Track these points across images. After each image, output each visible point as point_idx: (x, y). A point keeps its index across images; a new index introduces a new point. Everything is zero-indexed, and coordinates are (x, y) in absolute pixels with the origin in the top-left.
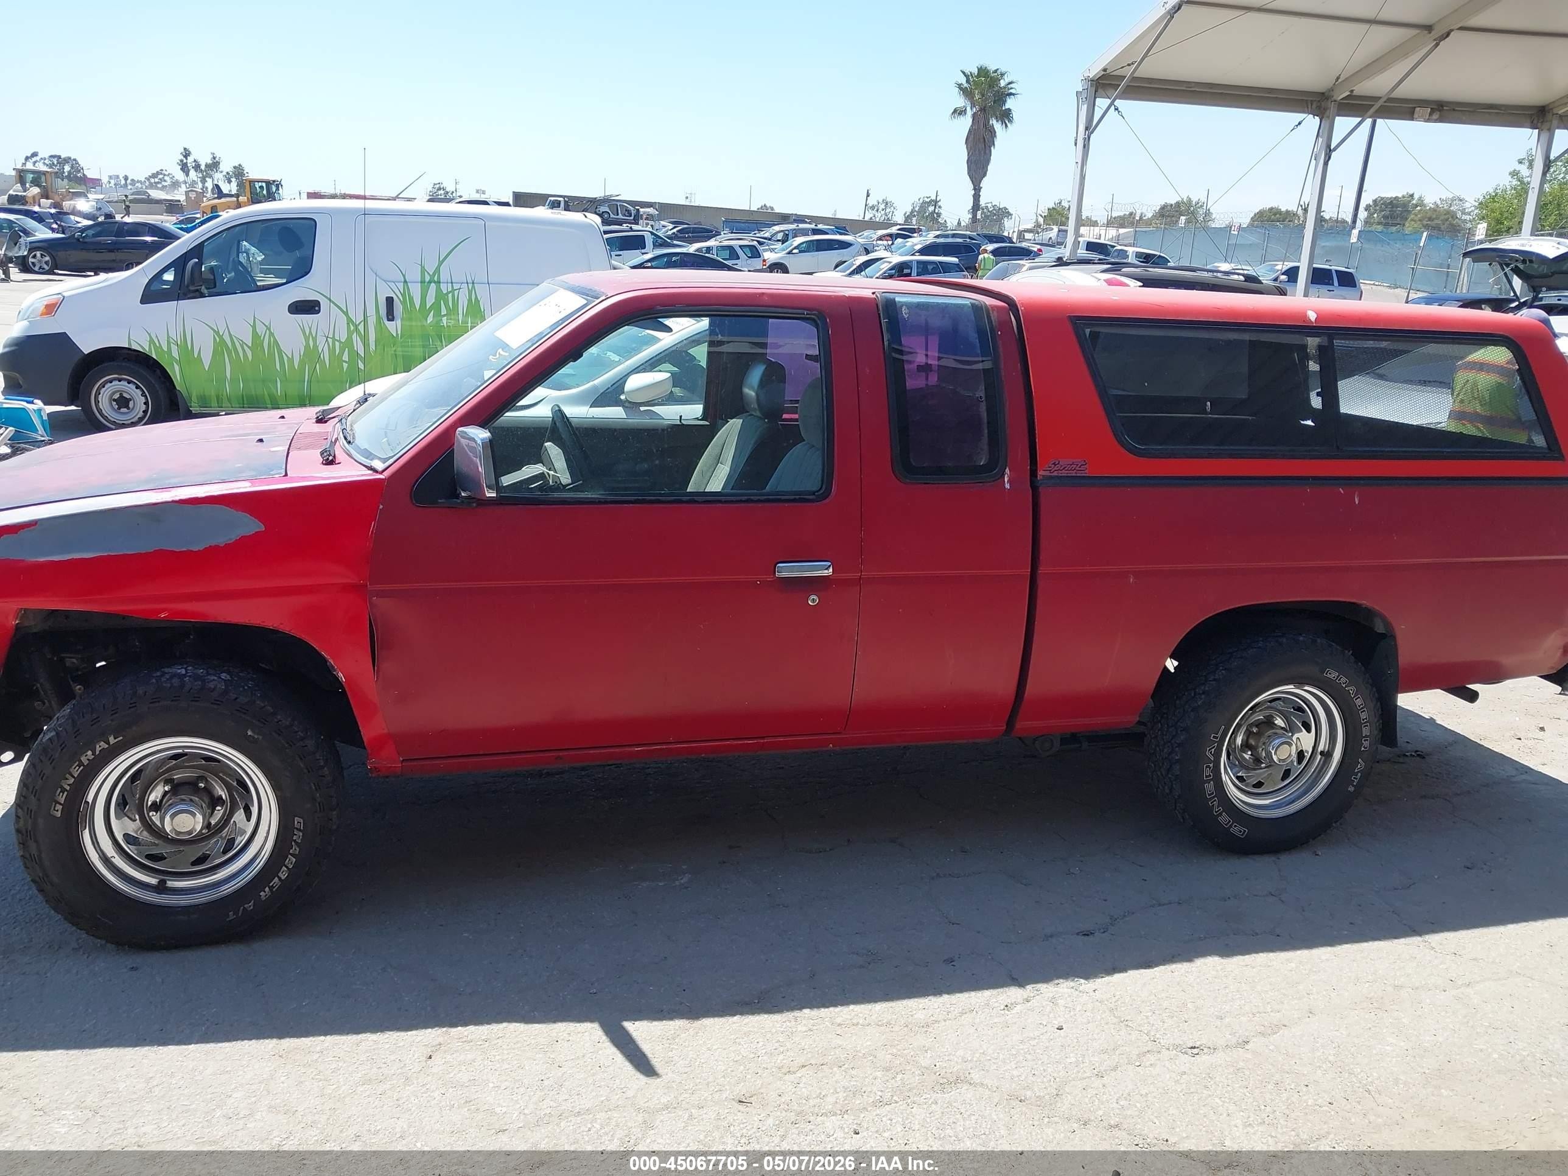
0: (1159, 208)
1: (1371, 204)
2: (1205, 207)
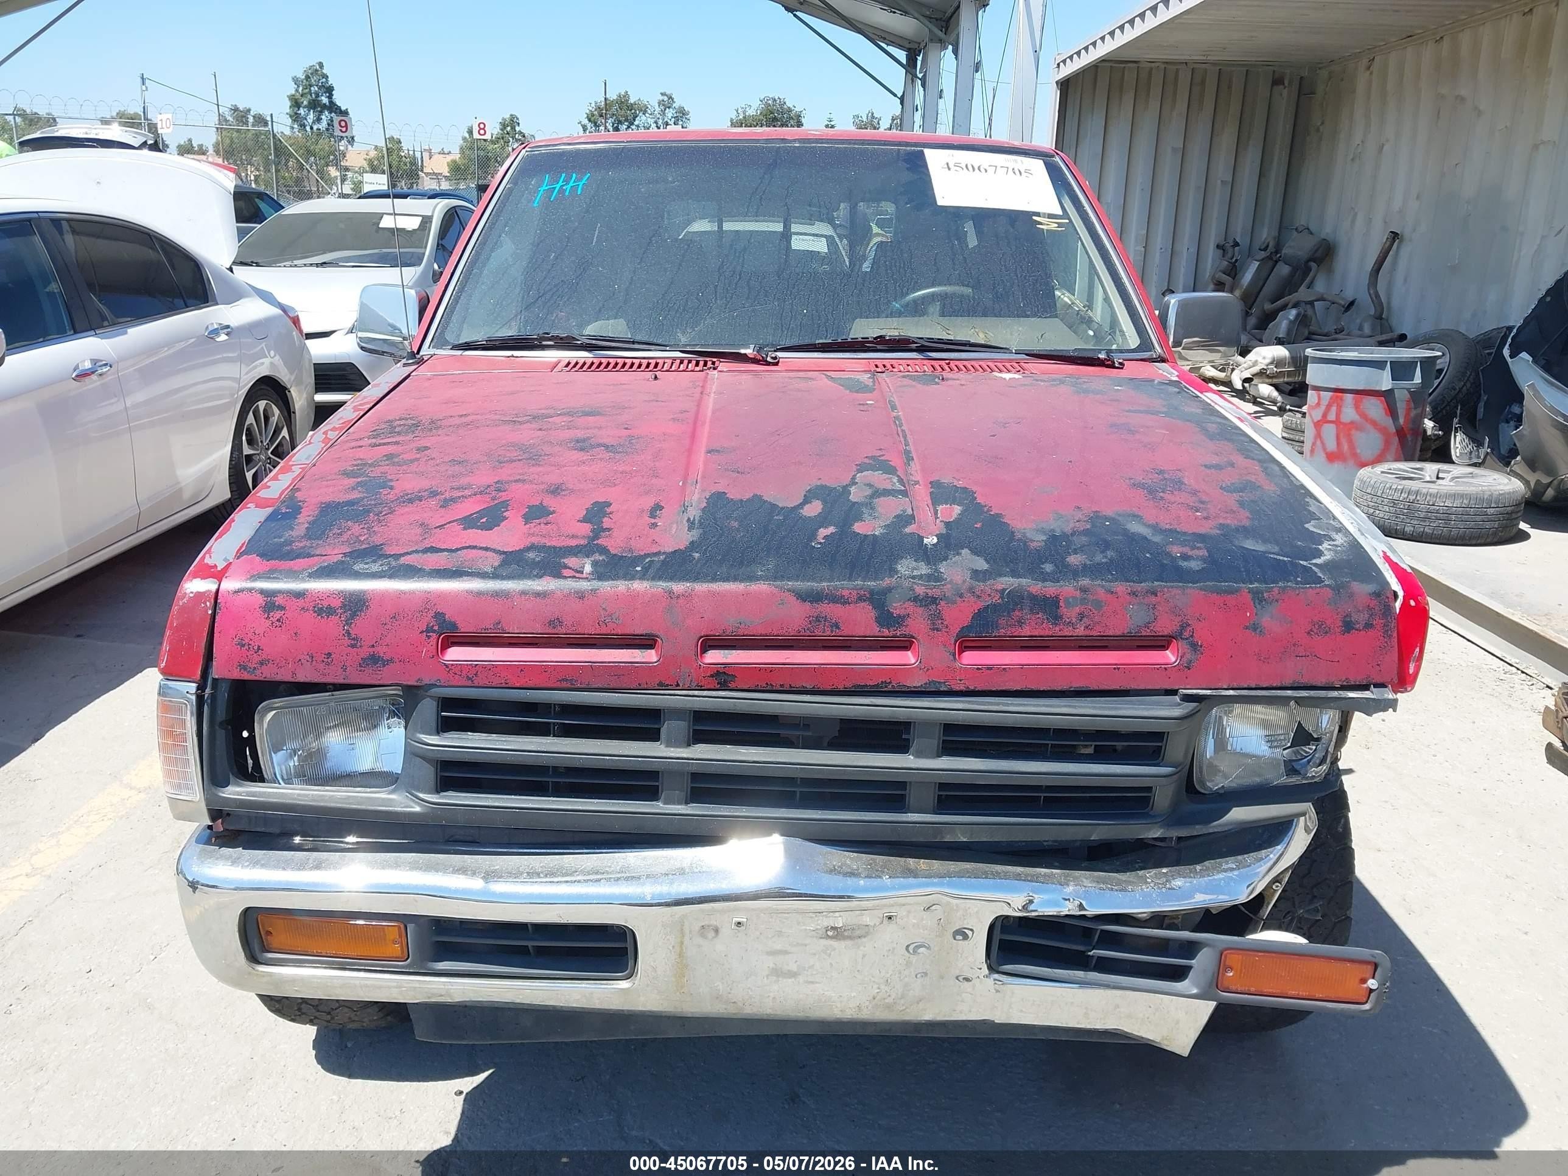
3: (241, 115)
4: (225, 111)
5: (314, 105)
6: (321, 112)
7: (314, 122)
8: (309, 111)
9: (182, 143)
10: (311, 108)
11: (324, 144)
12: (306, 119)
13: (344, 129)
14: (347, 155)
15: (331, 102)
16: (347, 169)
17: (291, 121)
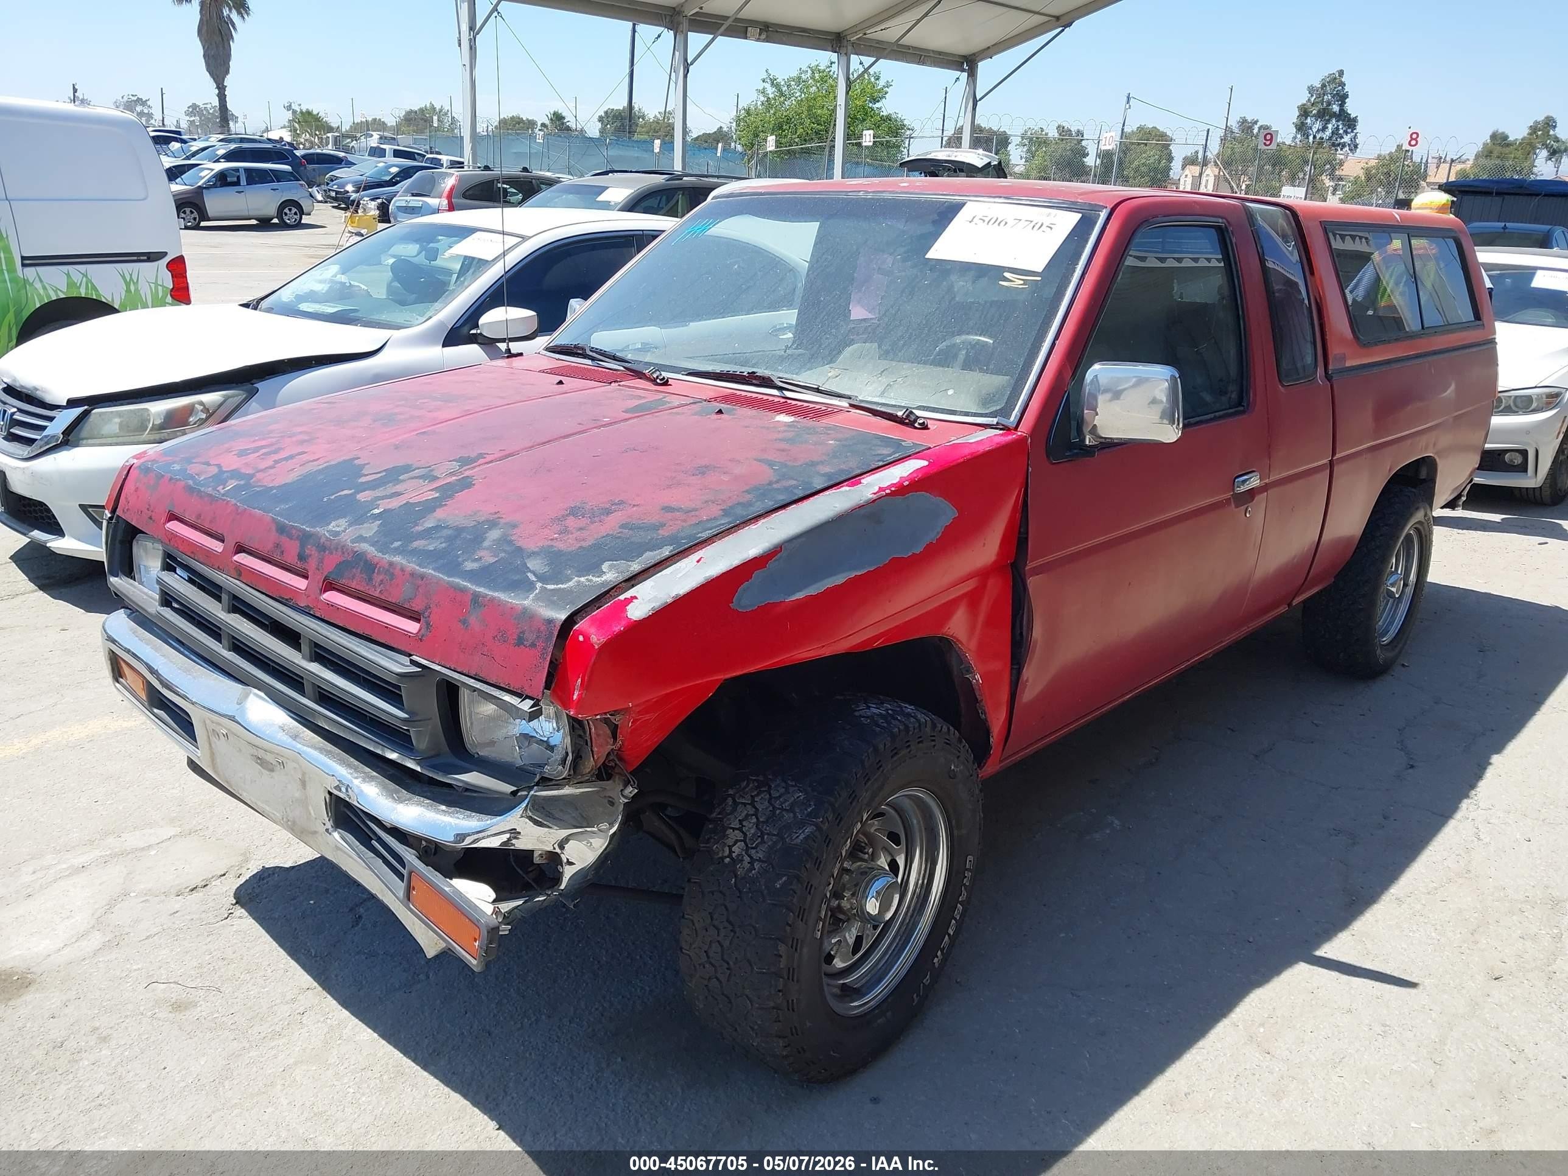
0: (404, 113)
1: (603, 115)
2: (450, 115)
3: (1246, 126)
4: (1233, 123)
5: (1324, 115)
6: (1328, 121)
7: (1318, 131)
8: (1317, 120)
9: (1189, 154)
10: (1319, 117)
11: (1322, 155)
12: (1311, 129)
13: (1268, 143)
14: (1345, 164)
15: (1342, 110)
16: (1340, 179)
17: (1295, 130)
